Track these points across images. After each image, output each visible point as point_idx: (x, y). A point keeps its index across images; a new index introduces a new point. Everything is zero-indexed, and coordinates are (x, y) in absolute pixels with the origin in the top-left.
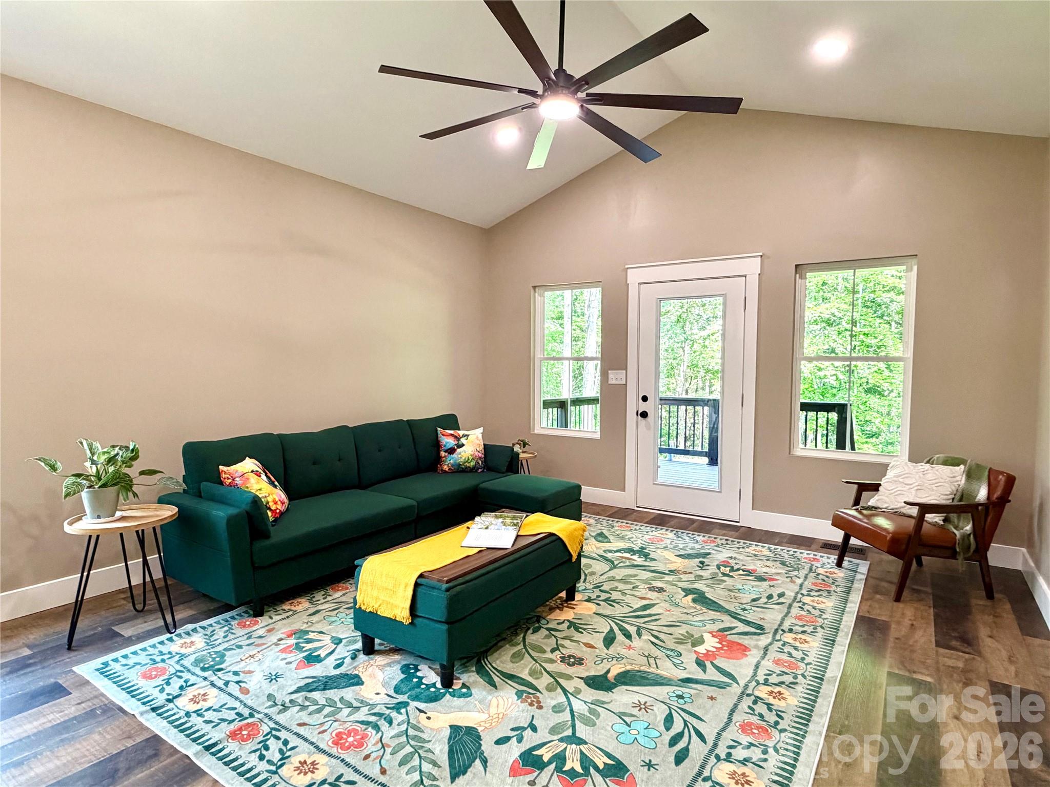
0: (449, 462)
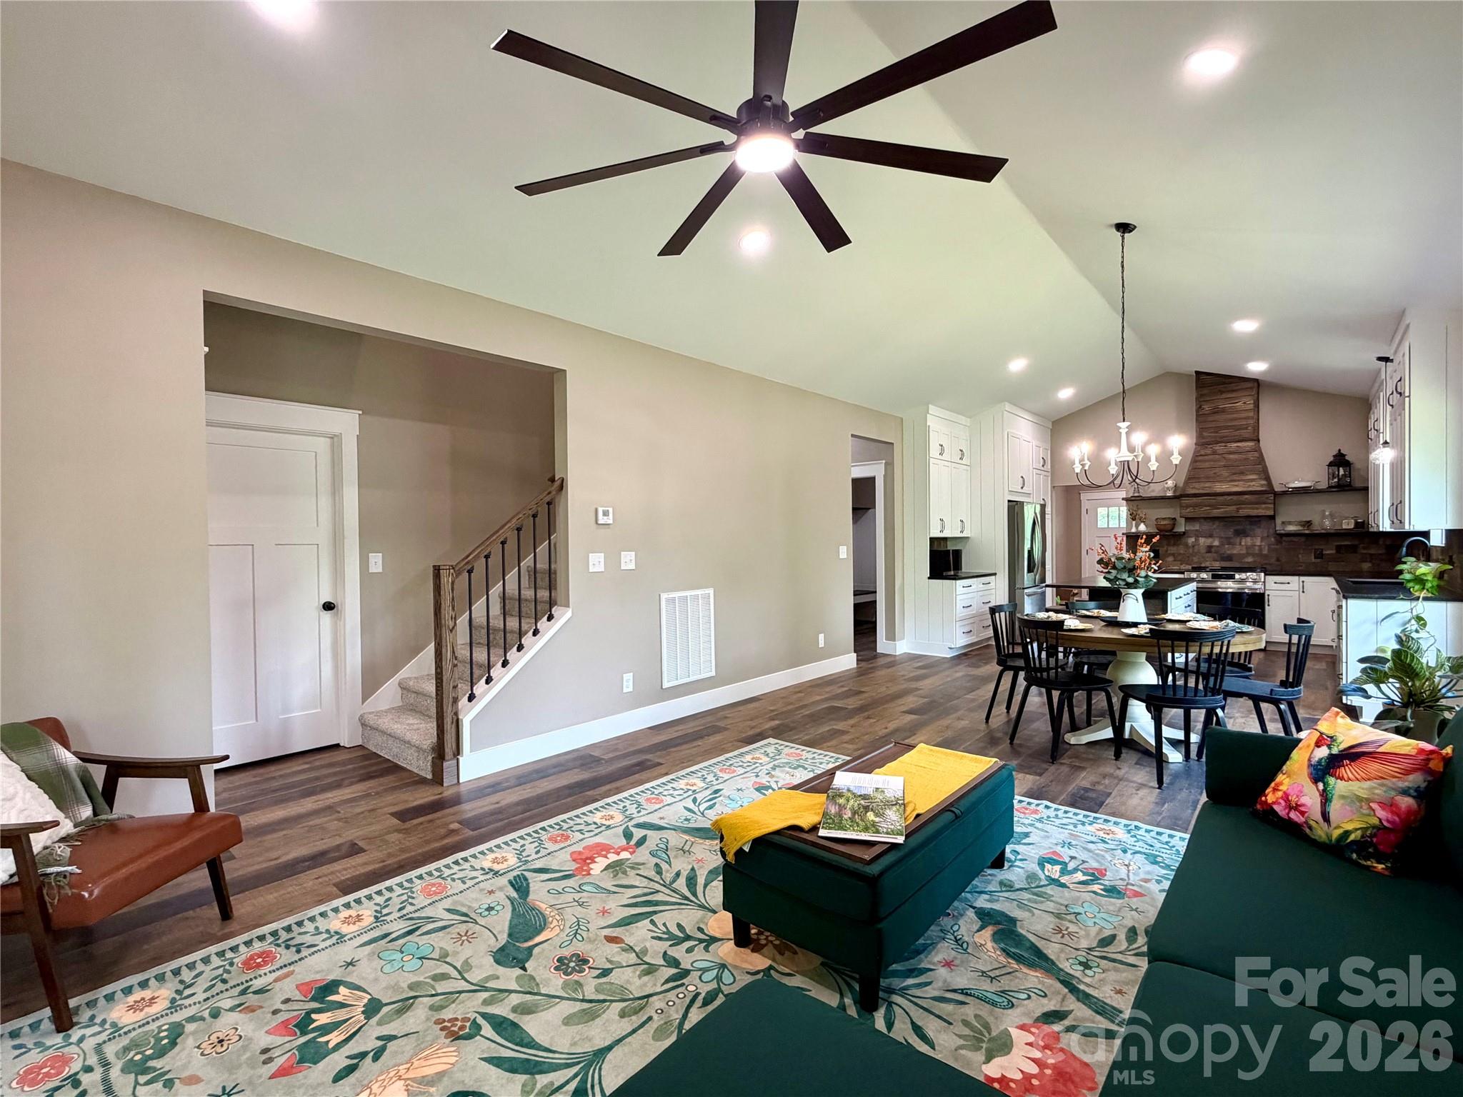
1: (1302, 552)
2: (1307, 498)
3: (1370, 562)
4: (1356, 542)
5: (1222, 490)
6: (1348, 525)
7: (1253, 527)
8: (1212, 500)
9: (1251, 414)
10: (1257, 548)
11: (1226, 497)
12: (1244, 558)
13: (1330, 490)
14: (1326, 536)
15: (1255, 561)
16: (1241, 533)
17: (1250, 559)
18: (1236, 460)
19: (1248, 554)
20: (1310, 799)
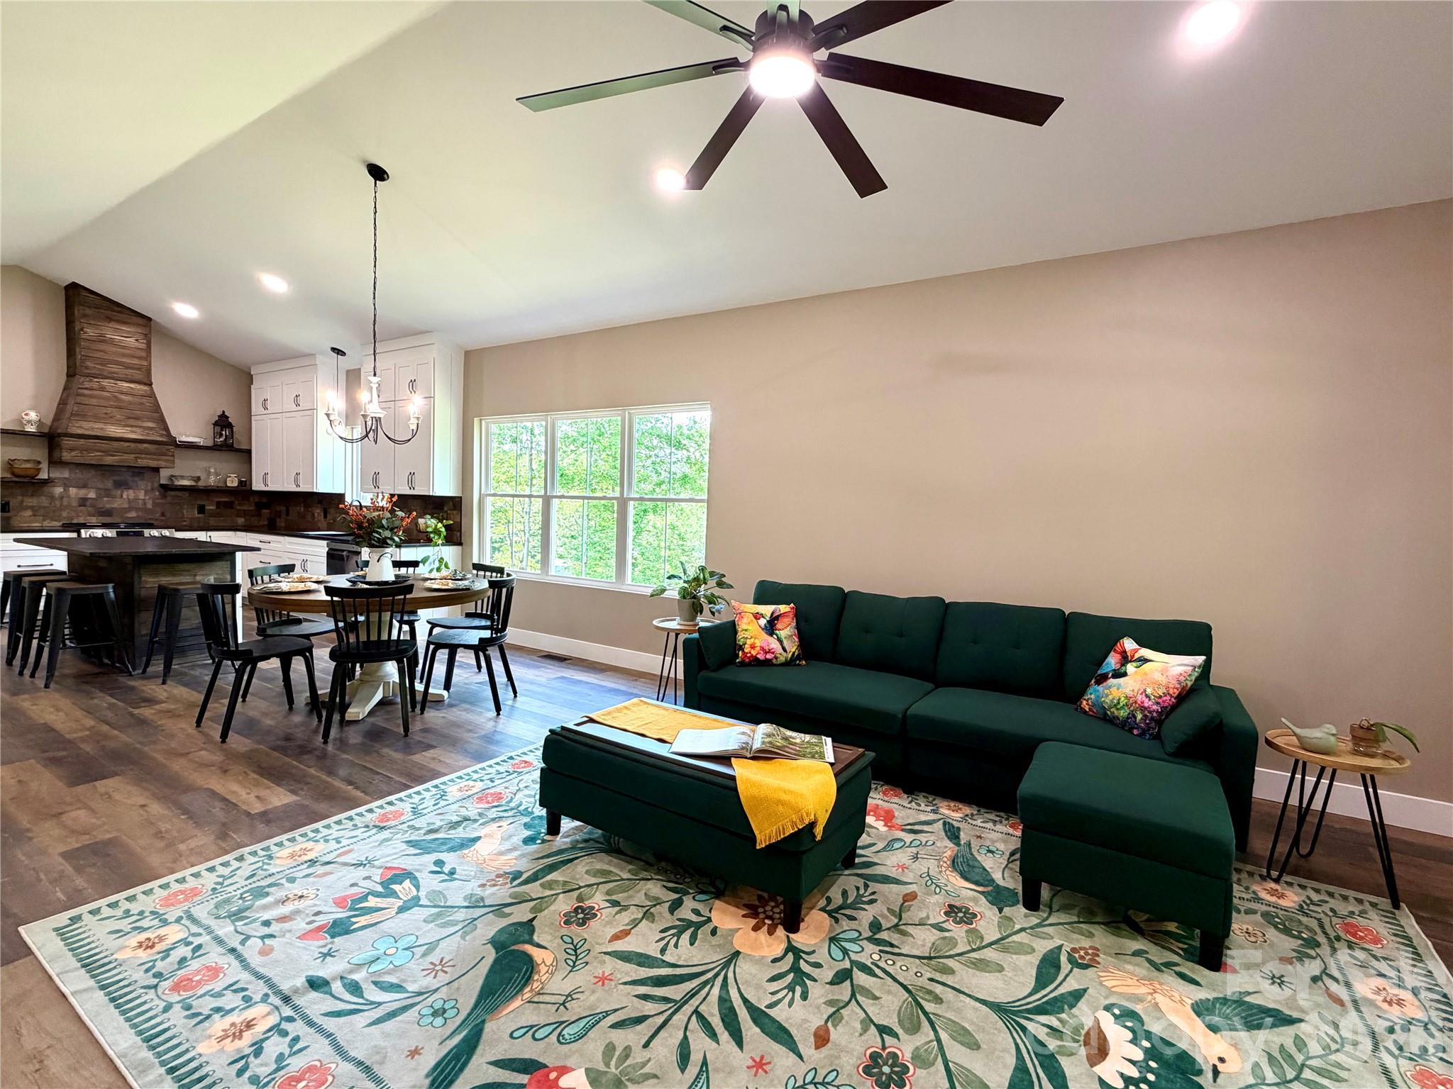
1: (185, 507)
2: (191, 453)
3: (244, 517)
4: (233, 499)
5: (118, 435)
6: (233, 482)
7: (136, 479)
8: (104, 445)
9: (144, 354)
10: (140, 502)
11: (122, 443)
12: (126, 513)
13: (215, 448)
14: (208, 492)
15: (138, 516)
16: (121, 485)
17: (133, 514)
18: (130, 403)
19: (130, 509)
20: (774, 644)
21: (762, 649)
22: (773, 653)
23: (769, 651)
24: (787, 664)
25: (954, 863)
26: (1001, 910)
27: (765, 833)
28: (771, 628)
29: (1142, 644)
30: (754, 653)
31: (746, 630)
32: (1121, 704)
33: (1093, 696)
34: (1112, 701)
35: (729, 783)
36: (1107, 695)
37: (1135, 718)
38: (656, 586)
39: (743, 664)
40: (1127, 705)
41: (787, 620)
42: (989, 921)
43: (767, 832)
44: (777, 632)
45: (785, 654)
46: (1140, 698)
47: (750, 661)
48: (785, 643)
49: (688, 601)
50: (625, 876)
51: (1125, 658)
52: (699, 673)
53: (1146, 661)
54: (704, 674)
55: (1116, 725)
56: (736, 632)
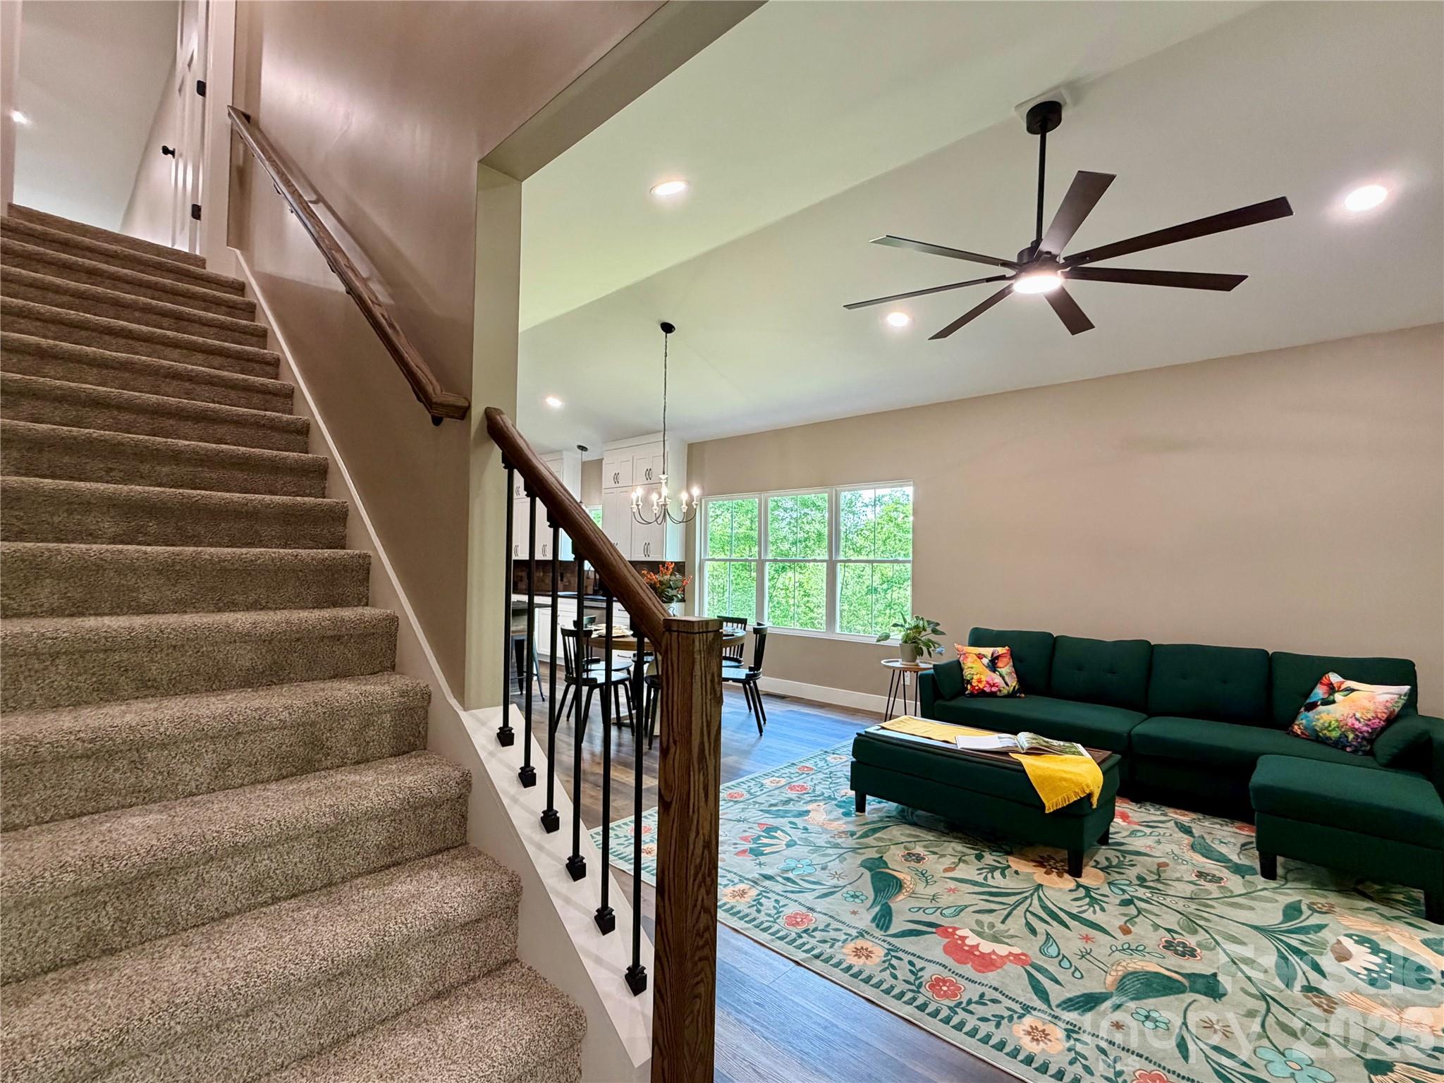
0: (1304, 720)
20: (998, 680)
21: (988, 683)
22: (997, 686)
23: (994, 685)
24: (1011, 695)
25: (1193, 847)
26: (1243, 877)
27: (1052, 802)
28: (993, 665)
29: (1346, 677)
30: (981, 686)
31: (972, 668)
32: (1333, 727)
33: (1304, 721)
34: (1323, 724)
35: (1019, 767)
36: (1318, 719)
37: (1347, 737)
38: (879, 634)
39: (972, 695)
40: (1338, 727)
41: (1006, 660)
42: (1235, 883)
43: (1054, 800)
44: (999, 669)
45: (1007, 688)
46: (1350, 721)
47: (978, 693)
48: (1005, 679)
49: (909, 646)
50: (932, 838)
51: (1332, 689)
52: (935, 701)
53: (1353, 690)
54: (940, 702)
55: (1329, 745)
56: (962, 670)
